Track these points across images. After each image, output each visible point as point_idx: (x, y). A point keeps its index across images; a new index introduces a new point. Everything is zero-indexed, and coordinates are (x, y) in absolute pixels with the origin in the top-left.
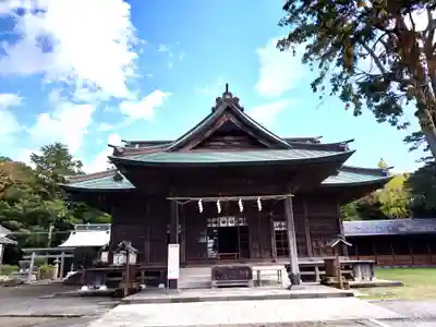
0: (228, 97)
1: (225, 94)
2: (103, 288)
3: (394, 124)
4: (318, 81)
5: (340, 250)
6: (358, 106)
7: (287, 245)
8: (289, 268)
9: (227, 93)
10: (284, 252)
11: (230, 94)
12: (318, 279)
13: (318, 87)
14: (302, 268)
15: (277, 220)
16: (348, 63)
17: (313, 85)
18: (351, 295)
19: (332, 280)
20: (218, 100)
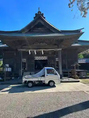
0: (39, 13)
1: (38, 12)
11: (40, 12)
15: (57, 57)
18: (79, 81)
20: (36, 14)
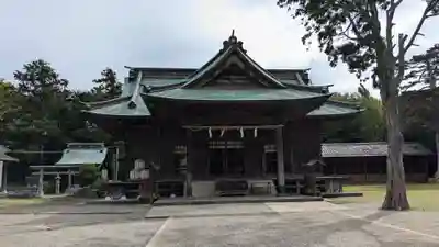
0: (233, 40)
1: (231, 38)
2: (124, 198)
3: (359, 77)
4: (307, 36)
5: (317, 169)
6: (336, 59)
7: (275, 164)
8: (276, 182)
9: (233, 37)
10: (273, 169)
11: (235, 38)
12: (298, 191)
13: (307, 40)
14: (287, 182)
16: (330, 33)
17: (303, 39)
19: (310, 191)
20: (225, 43)
